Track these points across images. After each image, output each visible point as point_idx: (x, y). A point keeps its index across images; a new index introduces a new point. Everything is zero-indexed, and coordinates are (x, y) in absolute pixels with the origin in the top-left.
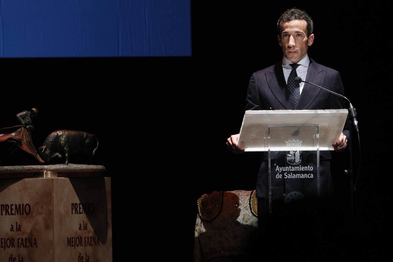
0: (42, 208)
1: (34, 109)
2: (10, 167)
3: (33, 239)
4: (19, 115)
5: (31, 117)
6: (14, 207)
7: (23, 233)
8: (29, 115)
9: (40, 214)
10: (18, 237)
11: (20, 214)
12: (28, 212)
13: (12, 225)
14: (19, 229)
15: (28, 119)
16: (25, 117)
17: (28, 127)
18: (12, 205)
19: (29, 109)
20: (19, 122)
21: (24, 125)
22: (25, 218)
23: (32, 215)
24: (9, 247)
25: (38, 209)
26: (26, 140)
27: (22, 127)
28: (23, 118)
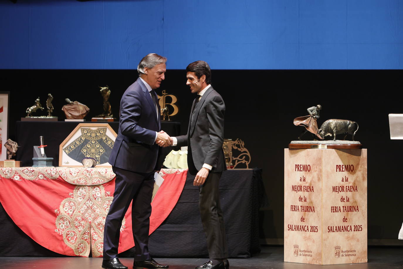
0: (316, 167)
1: (319, 106)
3: (312, 187)
4: (309, 109)
5: (317, 111)
6: (302, 166)
7: (307, 183)
8: (316, 109)
9: (316, 171)
10: (304, 185)
11: (305, 171)
12: (309, 170)
13: (301, 178)
14: (304, 180)
15: (315, 112)
16: (313, 110)
17: (314, 116)
18: (301, 165)
19: (316, 106)
20: (308, 114)
21: (312, 116)
22: (308, 173)
23: (311, 172)
24: (299, 191)
25: (314, 168)
26: (313, 124)
27: (310, 116)
28: (311, 111)
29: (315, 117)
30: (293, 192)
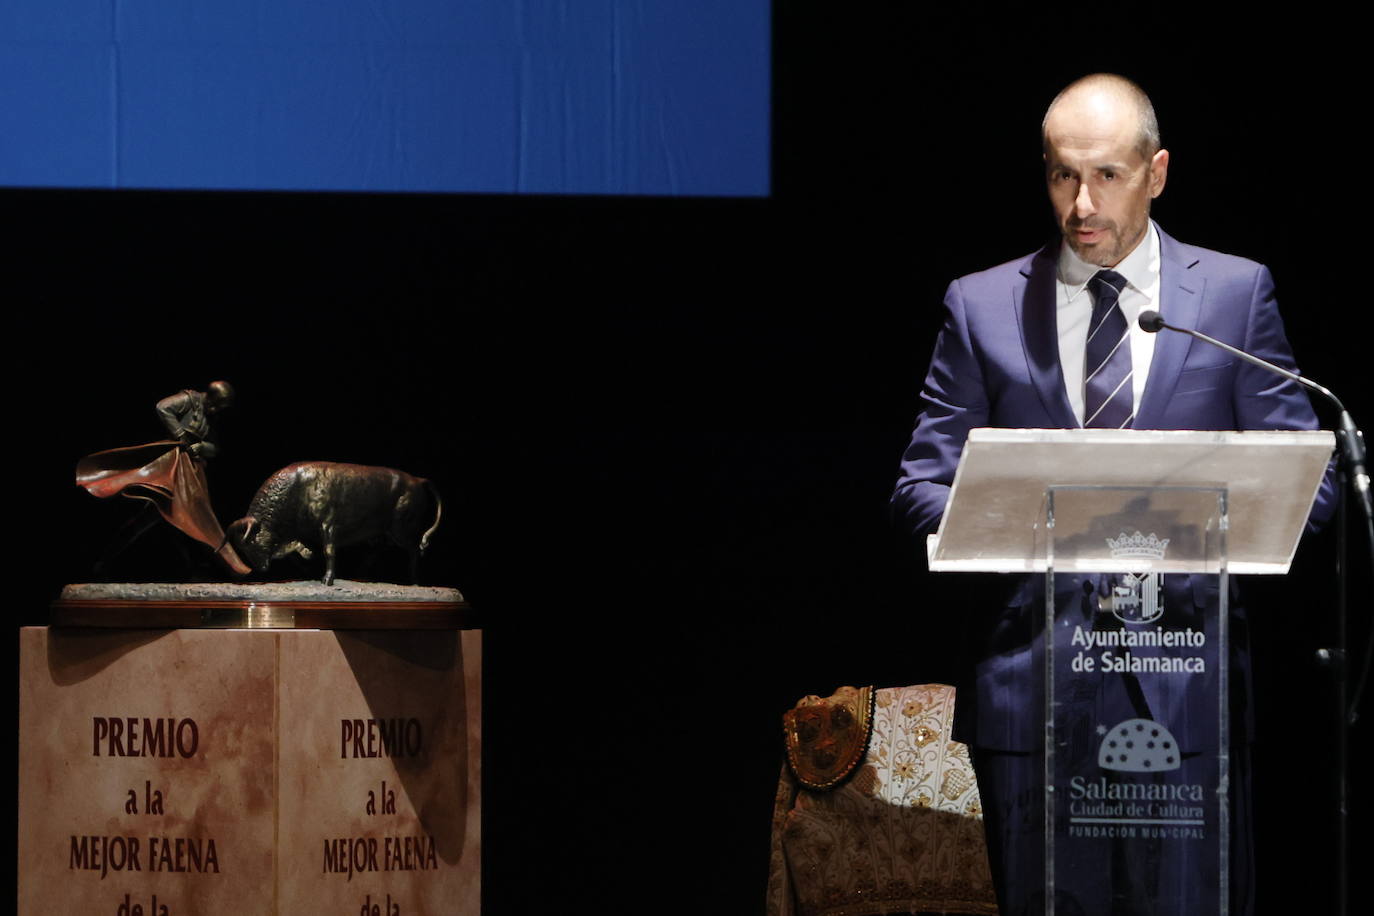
0: (238, 733)
1: (218, 386)
2: (129, 585)
3: (205, 844)
4: (163, 405)
5: (207, 414)
6: (139, 729)
7: (171, 821)
8: (201, 406)
9: (231, 755)
10: (151, 835)
11: (162, 754)
12: (187, 747)
13: (132, 793)
14: (156, 805)
15: (197, 421)
16: (185, 412)
17: (195, 446)
18: (132, 721)
19: (201, 386)
21: (181, 442)
22: (179, 768)
23: (202, 758)
24: (118, 868)
25: (224, 738)
26: (188, 492)
27: (174, 447)
28: (180, 417)
29: (201, 450)
30: (79, 872)
